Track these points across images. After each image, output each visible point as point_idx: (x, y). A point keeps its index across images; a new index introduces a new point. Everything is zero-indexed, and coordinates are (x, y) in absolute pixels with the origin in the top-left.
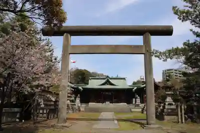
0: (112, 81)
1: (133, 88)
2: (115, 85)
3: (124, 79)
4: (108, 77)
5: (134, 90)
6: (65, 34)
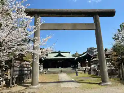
0: (62, 54)
1: (75, 58)
4: (59, 51)
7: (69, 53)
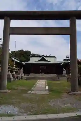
0: (46, 58)
1: (61, 64)
2: (48, 61)
3: (55, 57)
4: (43, 55)
5: (61, 65)
6: (5, 17)
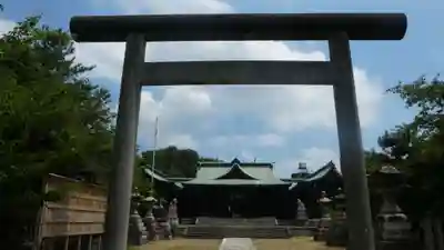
0: (246, 171)
1: (290, 185)
3: (268, 165)
4: (236, 161)
7: (270, 166)
